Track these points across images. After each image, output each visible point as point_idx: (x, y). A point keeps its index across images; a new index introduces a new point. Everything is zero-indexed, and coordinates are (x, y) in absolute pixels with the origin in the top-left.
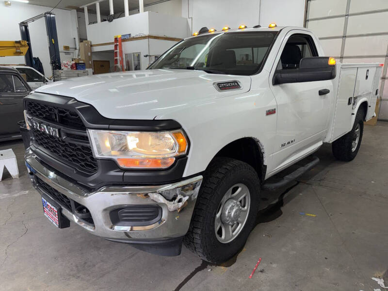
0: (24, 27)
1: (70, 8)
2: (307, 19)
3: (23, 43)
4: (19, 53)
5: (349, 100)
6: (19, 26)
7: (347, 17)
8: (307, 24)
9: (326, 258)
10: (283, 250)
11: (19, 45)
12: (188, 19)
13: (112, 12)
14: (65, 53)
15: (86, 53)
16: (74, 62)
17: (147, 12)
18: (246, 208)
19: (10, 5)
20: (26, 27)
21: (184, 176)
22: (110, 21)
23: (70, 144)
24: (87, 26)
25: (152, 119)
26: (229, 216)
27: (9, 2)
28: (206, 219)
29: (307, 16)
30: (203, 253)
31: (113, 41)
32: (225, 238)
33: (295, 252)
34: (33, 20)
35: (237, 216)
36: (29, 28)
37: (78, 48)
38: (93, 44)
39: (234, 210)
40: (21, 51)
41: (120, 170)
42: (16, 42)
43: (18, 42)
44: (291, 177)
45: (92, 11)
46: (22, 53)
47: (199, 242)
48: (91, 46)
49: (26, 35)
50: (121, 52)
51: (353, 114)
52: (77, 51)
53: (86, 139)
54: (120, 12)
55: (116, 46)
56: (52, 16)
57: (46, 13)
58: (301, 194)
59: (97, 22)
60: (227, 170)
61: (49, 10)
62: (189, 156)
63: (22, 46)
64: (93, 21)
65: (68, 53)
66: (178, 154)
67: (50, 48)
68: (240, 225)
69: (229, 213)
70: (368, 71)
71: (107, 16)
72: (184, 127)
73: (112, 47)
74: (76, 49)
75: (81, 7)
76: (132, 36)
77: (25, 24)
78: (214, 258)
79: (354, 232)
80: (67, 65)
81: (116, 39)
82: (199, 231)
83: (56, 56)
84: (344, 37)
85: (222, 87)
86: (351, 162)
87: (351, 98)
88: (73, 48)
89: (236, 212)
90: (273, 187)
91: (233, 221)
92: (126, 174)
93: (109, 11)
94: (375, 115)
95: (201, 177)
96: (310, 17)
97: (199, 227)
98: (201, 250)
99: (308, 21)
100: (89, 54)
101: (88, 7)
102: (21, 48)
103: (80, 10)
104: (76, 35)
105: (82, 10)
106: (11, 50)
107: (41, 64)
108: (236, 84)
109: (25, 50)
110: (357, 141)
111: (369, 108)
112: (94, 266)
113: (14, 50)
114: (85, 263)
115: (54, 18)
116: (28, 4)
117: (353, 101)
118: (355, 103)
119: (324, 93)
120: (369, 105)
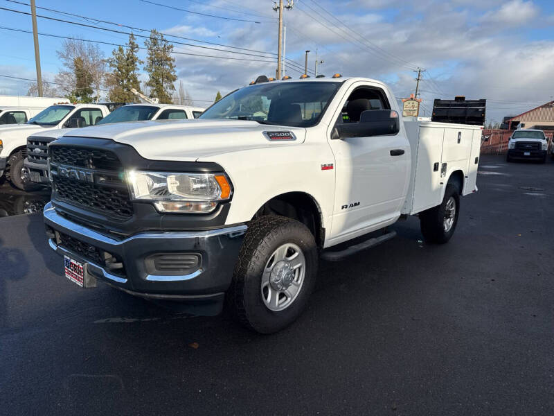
21: (226, 223)
25: (194, 161)
70: (460, 133)
85: (273, 136)
94: (477, 190)
108: (289, 135)
117: (440, 167)
118: (444, 170)
119: (397, 153)
120: (465, 175)
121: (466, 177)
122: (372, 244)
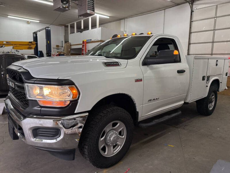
0: (35, 35)
1: (61, 25)
2: (191, 32)
3: (33, 43)
4: (30, 48)
5: (203, 77)
6: (32, 34)
7: (214, 31)
8: (191, 35)
9: (170, 172)
10: (146, 165)
11: (31, 44)
12: (124, 32)
13: (82, 28)
14: (57, 49)
15: (67, 49)
16: (58, 53)
17: (101, 28)
18: (123, 136)
19: (30, 23)
20: (36, 35)
21: (75, 112)
22: (81, 32)
23: (20, 92)
24: (69, 35)
25: (57, 79)
26: (110, 140)
27: (29, 22)
28: (91, 140)
29: (191, 30)
30: (90, 161)
31: (82, 43)
32: (107, 153)
33: (152, 167)
34: (39, 31)
35: (115, 141)
36: (38, 35)
37: (63, 46)
38: (71, 44)
39: (113, 136)
40: (32, 47)
41: (39, 106)
42: (30, 42)
43: (31, 42)
44: (158, 121)
45: (72, 27)
46: (32, 48)
47: (87, 153)
48: (71, 45)
49: (36, 39)
50: (86, 49)
51: (207, 86)
52: (63, 48)
53: (23, 88)
54: (86, 28)
55: (83, 46)
56: (49, 29)
57: (46, 28)
58: (169, 133)
59: (74, 33)
60: (108, 112)
61: (47, 26)
62: (79, 101)
63: (33, 44)
64: (72, 32)
65: (58, 49)
66: (72, 99)
67: (46, 45)
68: (119, 147)
69: (109, 138)
70: (217, 61)
71: (80, 30)
72: (76, 84)
73: (81, 46)
74: (62, 47)
75: (67, 25)
76: (92, 40)
77: (36, 33)
78: (98, 165)
79: (194, 157)
80: (54, 55)
81: (83, 42)
82: (87, 147)
83: (49, 50)
84: (213, 42)
85: (107, 64)
86: (208, 117)
87: (205, 76)
88: (61, 46)
89: (114, 138)
90: (144, 126)
91: (112, 143)
92: (42, 109)
93: (81, 27)
94: (227, 88)
95: (87, 114)
96: (192, 31)
97: (87, 144)
98: (88, 159)
99: (191, 33)
100: (69, 50)
101: (70, 25)
102: (32, 45)
103: (66, 27)
104: (63, 39)
105: (67, 26)
106: (26, 46)
107: (43, 54)
108: (117, 63)
109: (34, 46)
110: (213, 104)
111: (220, 84)
112: (31, 164)
113: (28, 46)
114: (27, 162)
115: (50, 30)
116: (39, 23)
117: (206, 79)
118: (208, 80)
119: (180, 72)
120: (220, 82)
121: (221, 83)
122: (167, 119)
